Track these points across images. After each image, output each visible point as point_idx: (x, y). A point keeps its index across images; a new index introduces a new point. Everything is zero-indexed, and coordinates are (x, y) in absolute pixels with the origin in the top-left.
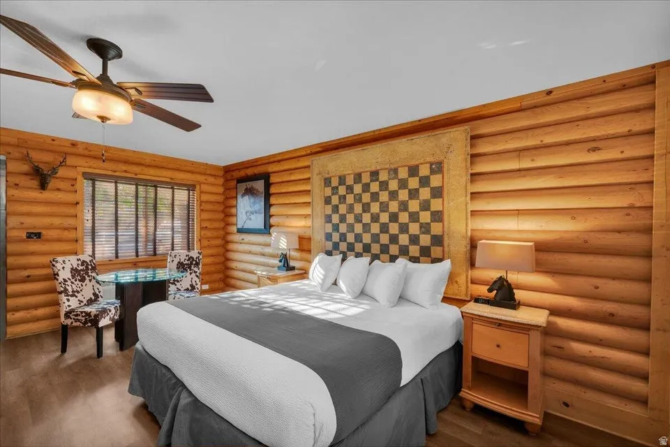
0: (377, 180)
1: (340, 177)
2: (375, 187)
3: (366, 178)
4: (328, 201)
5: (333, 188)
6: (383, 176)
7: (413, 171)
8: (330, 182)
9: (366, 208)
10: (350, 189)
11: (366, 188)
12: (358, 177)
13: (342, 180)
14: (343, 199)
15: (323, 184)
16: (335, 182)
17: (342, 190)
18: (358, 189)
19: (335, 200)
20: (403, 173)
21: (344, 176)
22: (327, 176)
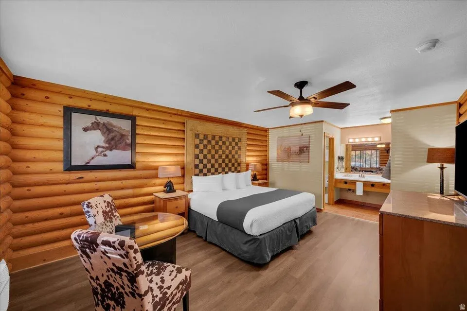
0: (222, 140)
1: (205, 135)
2: (220, 143)
3: (217, 138)
4: (197, 146)
5: (200, 140)
6: (224, 139)
7: (234, 140)
8: (199, 136)
9: (217, 152)
10: (209, 142)
11: (217, 143)
12: (214, 137)
13: (206, 137)
14: (205, 147)
15: (194, 136)
16: (202, 137)
17: (205, 142)
18: (213, 142)
19: (201, 146)
20: (231, 140)
21: (207, 135)
22: (197, 132)
